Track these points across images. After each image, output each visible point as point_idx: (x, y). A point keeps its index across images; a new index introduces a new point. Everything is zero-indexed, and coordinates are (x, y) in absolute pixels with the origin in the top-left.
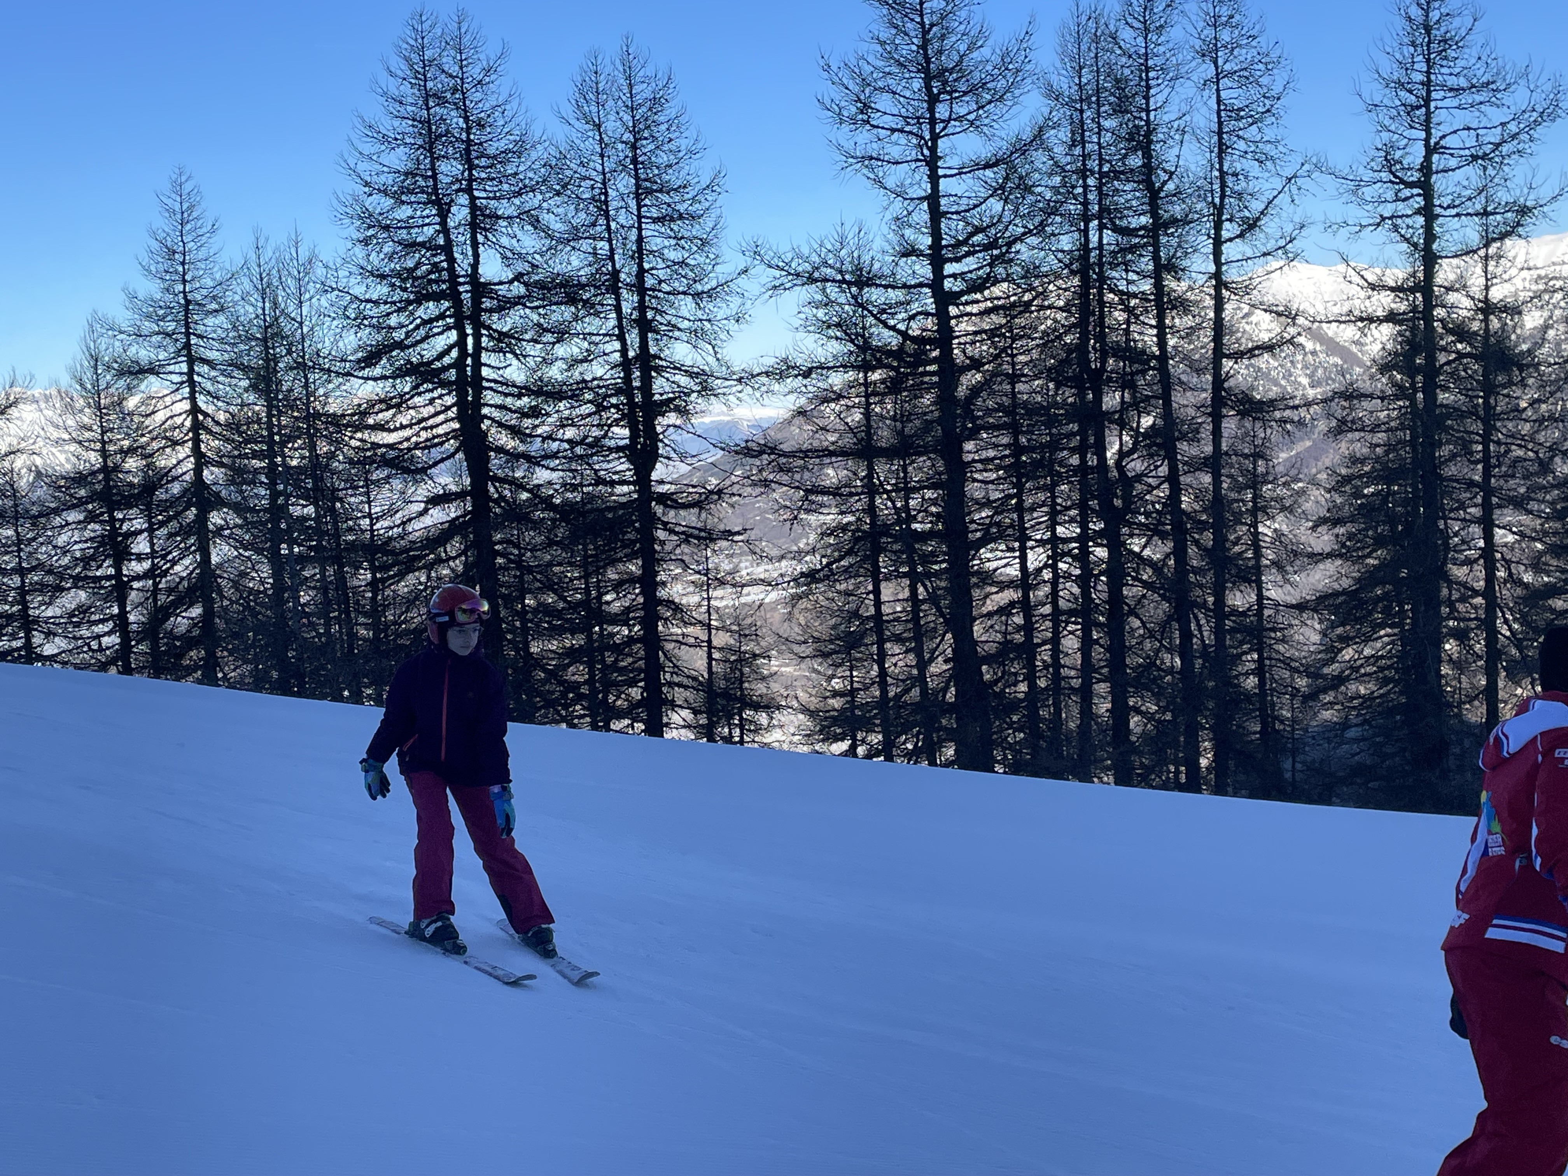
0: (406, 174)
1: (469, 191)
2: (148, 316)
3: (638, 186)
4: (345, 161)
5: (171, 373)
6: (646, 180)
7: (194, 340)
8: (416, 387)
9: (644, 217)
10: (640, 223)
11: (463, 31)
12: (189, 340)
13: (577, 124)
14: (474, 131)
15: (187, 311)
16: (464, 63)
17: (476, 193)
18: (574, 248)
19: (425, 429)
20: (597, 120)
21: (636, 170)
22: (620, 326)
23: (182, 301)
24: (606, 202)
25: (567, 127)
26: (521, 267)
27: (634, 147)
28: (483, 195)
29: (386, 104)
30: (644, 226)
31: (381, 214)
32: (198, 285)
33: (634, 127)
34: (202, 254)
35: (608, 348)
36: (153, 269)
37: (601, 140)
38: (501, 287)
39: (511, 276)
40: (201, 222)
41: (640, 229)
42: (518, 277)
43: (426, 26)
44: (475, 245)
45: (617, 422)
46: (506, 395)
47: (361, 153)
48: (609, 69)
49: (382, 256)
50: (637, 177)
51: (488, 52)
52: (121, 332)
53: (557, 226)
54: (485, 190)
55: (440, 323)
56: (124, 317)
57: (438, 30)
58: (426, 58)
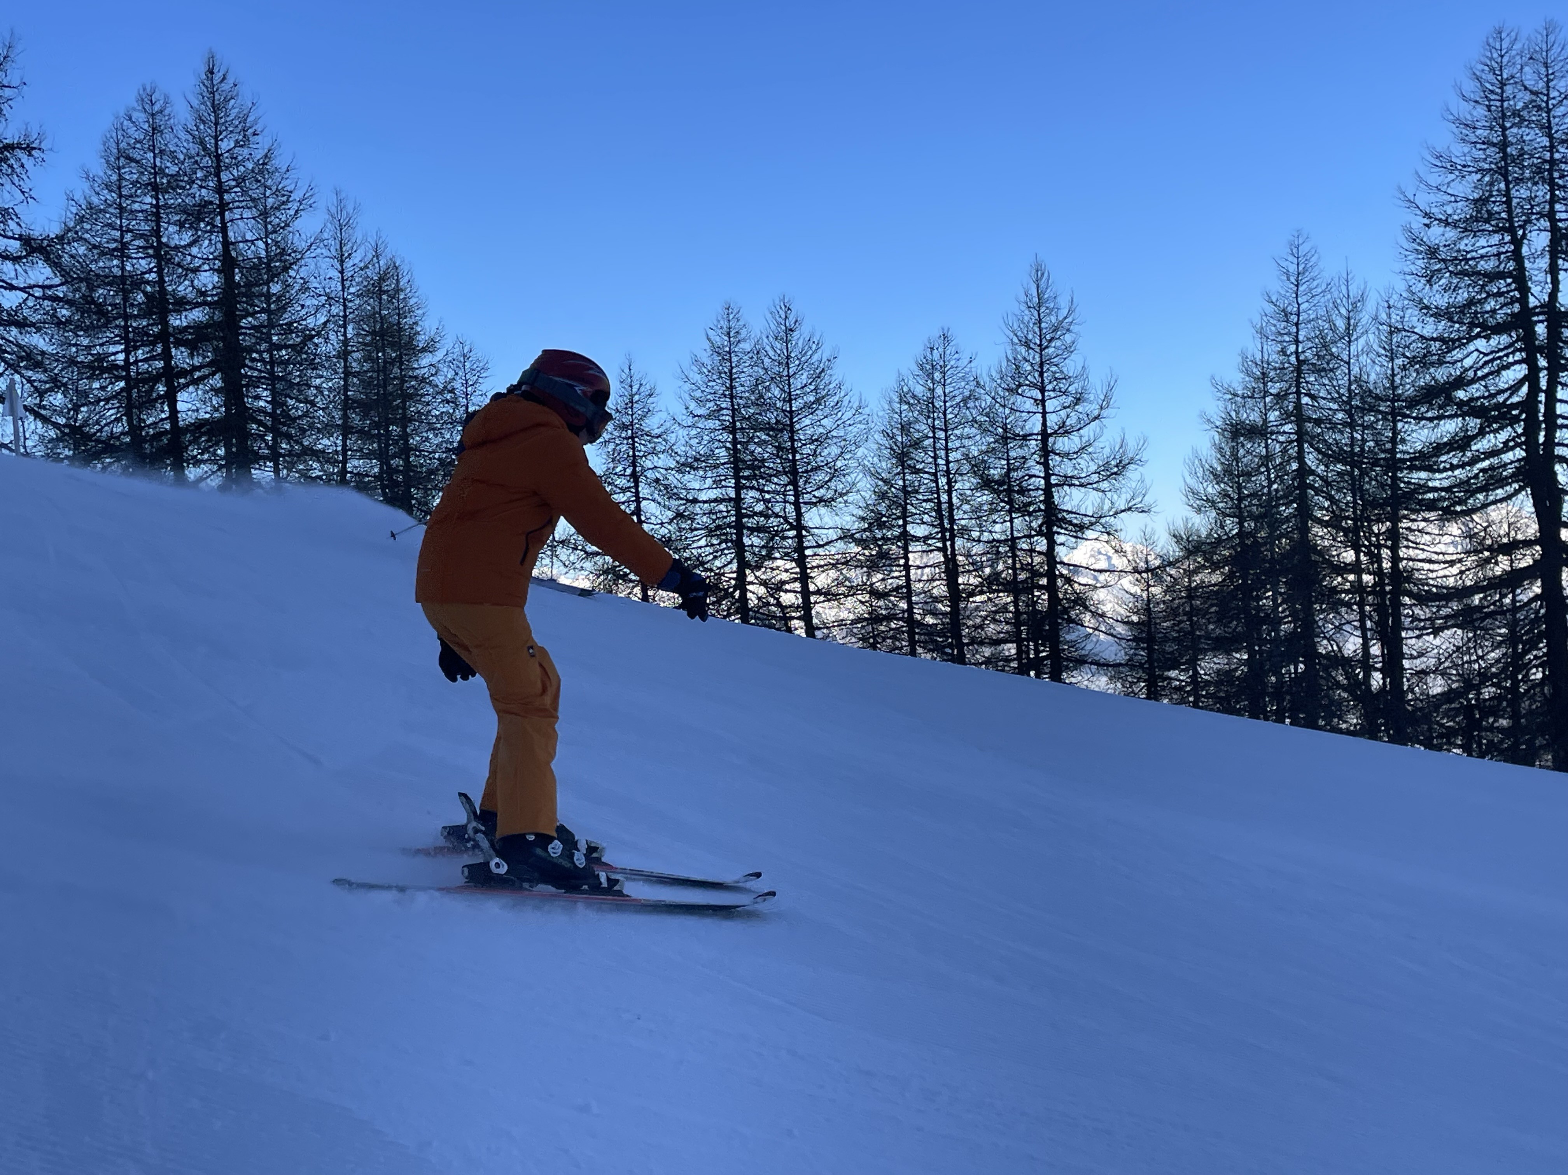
0: (1478, 201)
1: (1551, 214)
5: (1281, 433)
11: (1551, 42)
15: (1299, 371)
16: (1551, 77)
23: (1295, 362)
29: (1457, 130)
31: (1445, 246)
36: (1266, 331)
40: (1315, 283)
43: (1506, 43)
44: (1555, 272)
47: (1428, 185)
57: (1518, 46)
58: (1505, 76)
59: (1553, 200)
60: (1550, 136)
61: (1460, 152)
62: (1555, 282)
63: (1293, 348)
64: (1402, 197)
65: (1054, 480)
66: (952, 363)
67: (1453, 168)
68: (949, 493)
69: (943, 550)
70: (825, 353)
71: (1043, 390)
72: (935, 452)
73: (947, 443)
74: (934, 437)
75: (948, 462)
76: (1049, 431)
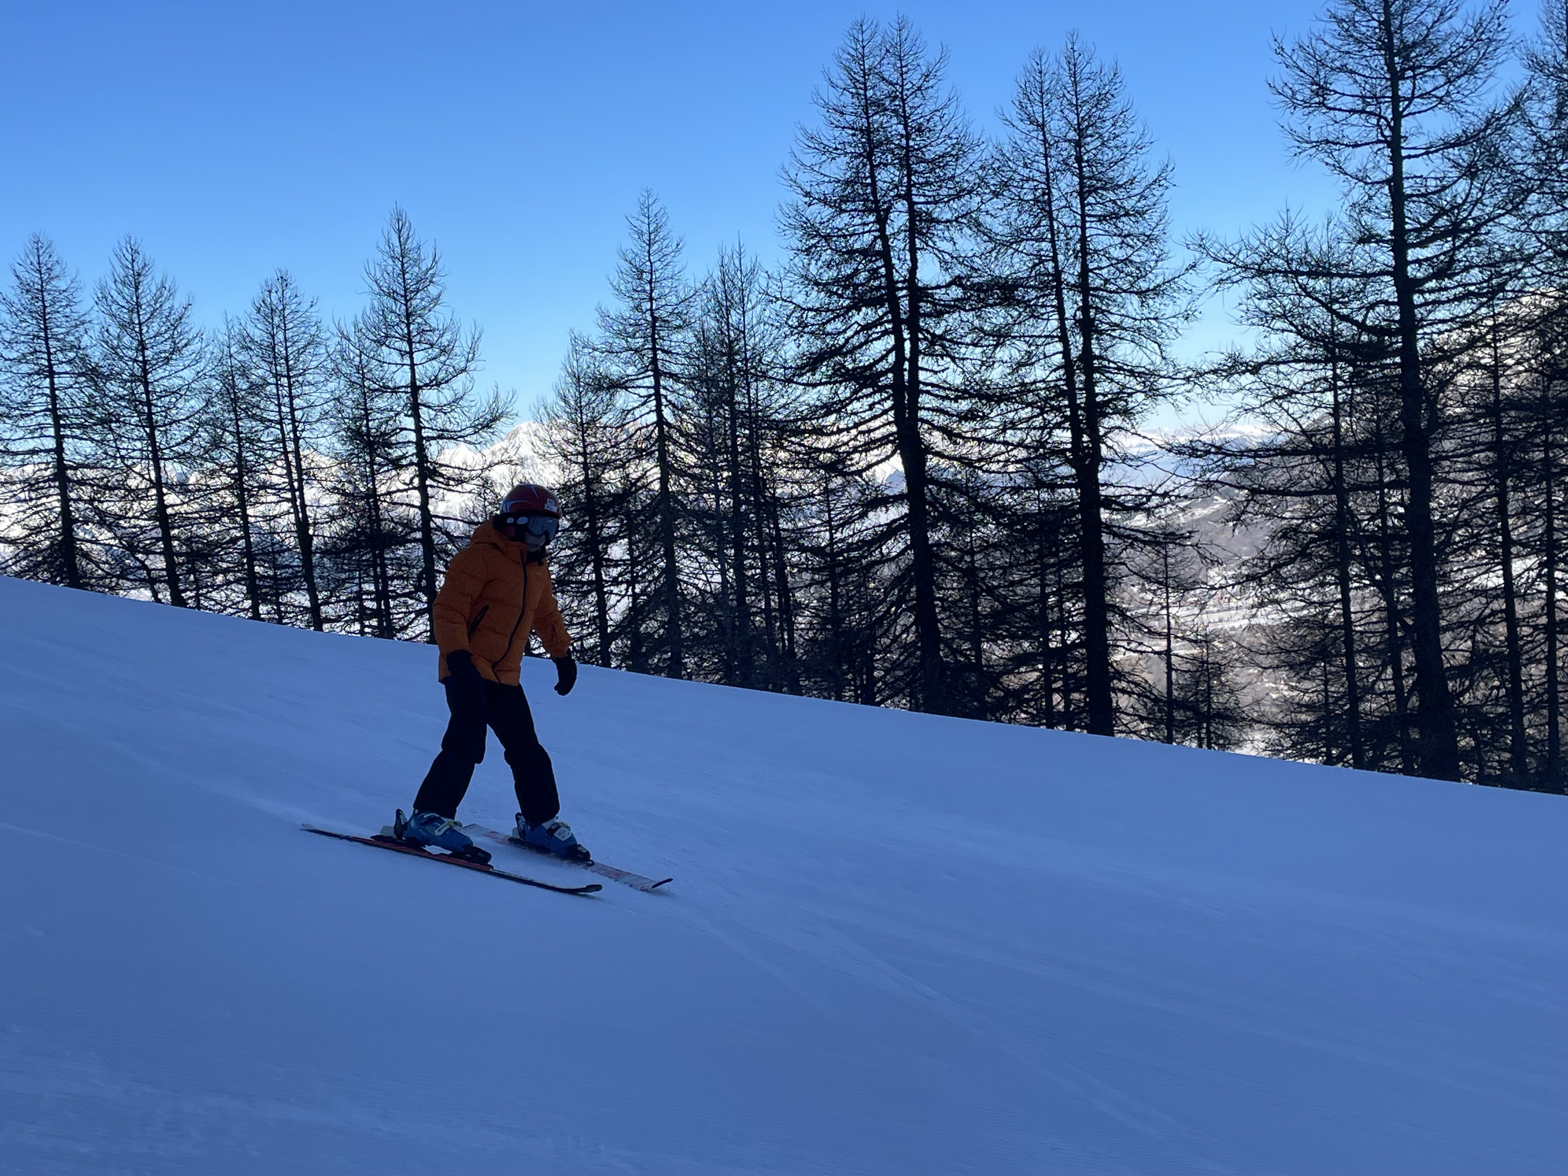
0: (847, 183)
1: (908, 197)
2: (619, 334)
3: (1081, 184)
4: (786, 172)
5: (639, 387)
6: (1089, 178)
7: (660, 355)
8: (855, 392)
9: (1090, 216)
10: (1084, 222)
11: (904, 37)
12: (655, 355)
13: (1021, 126)
14: (913, 136)
15: (654, 327)
16: (904, 69)
17: (915, 199)
18: (1016, 250)
19: (862, 433)
20: (1040, 120)
21: (1080, 168)
22: (1062, 327)
23: (649, 319)
24: (1049, 202)
25: (1010, 129)
26: (959, 270)
27: (1078, 144)
28: (922, 199)
29: (827, 115)
30: (1088, 225)
31: (821, 223)
32: (664, 303)
33: (1079, 124)
34: (668, 272)
35: (1050, 349)
36: (622, 288)
37: (1045, 141)
38: (938, 291)
39: (948, 279)
40: (667, 242)
41: (1084, 228)
42: (957, 281)
43: (866, 36)
44: (913, 250)
45: (1058, 426)
46: (943, 398)
47: (803, 164)
48: (1054, 68)
49: (820, 263)
50: (1081, 177)
51: (928, 57)
52: (595, 349)
53: (998, 227)
54: (925, 196)
55: (879, 329)
56: (597, 335)
57: (878, 39)
58: (867, 66)
59: (910, 186)
60: (906, 126)
61: (830, 135)
62: (914, 260)
63: (646, 305)
64: (785, 176)
65: (425, 433)
66: (293, 307)
67: (825, 150)
68: (296, 440)
69: (293, 500)
70: (178, 302)
71: (410, 343)
72: (278, 399)
73: (290, 390)
74: (277, 384)
75: (293, 410)
76: (418, 383)
